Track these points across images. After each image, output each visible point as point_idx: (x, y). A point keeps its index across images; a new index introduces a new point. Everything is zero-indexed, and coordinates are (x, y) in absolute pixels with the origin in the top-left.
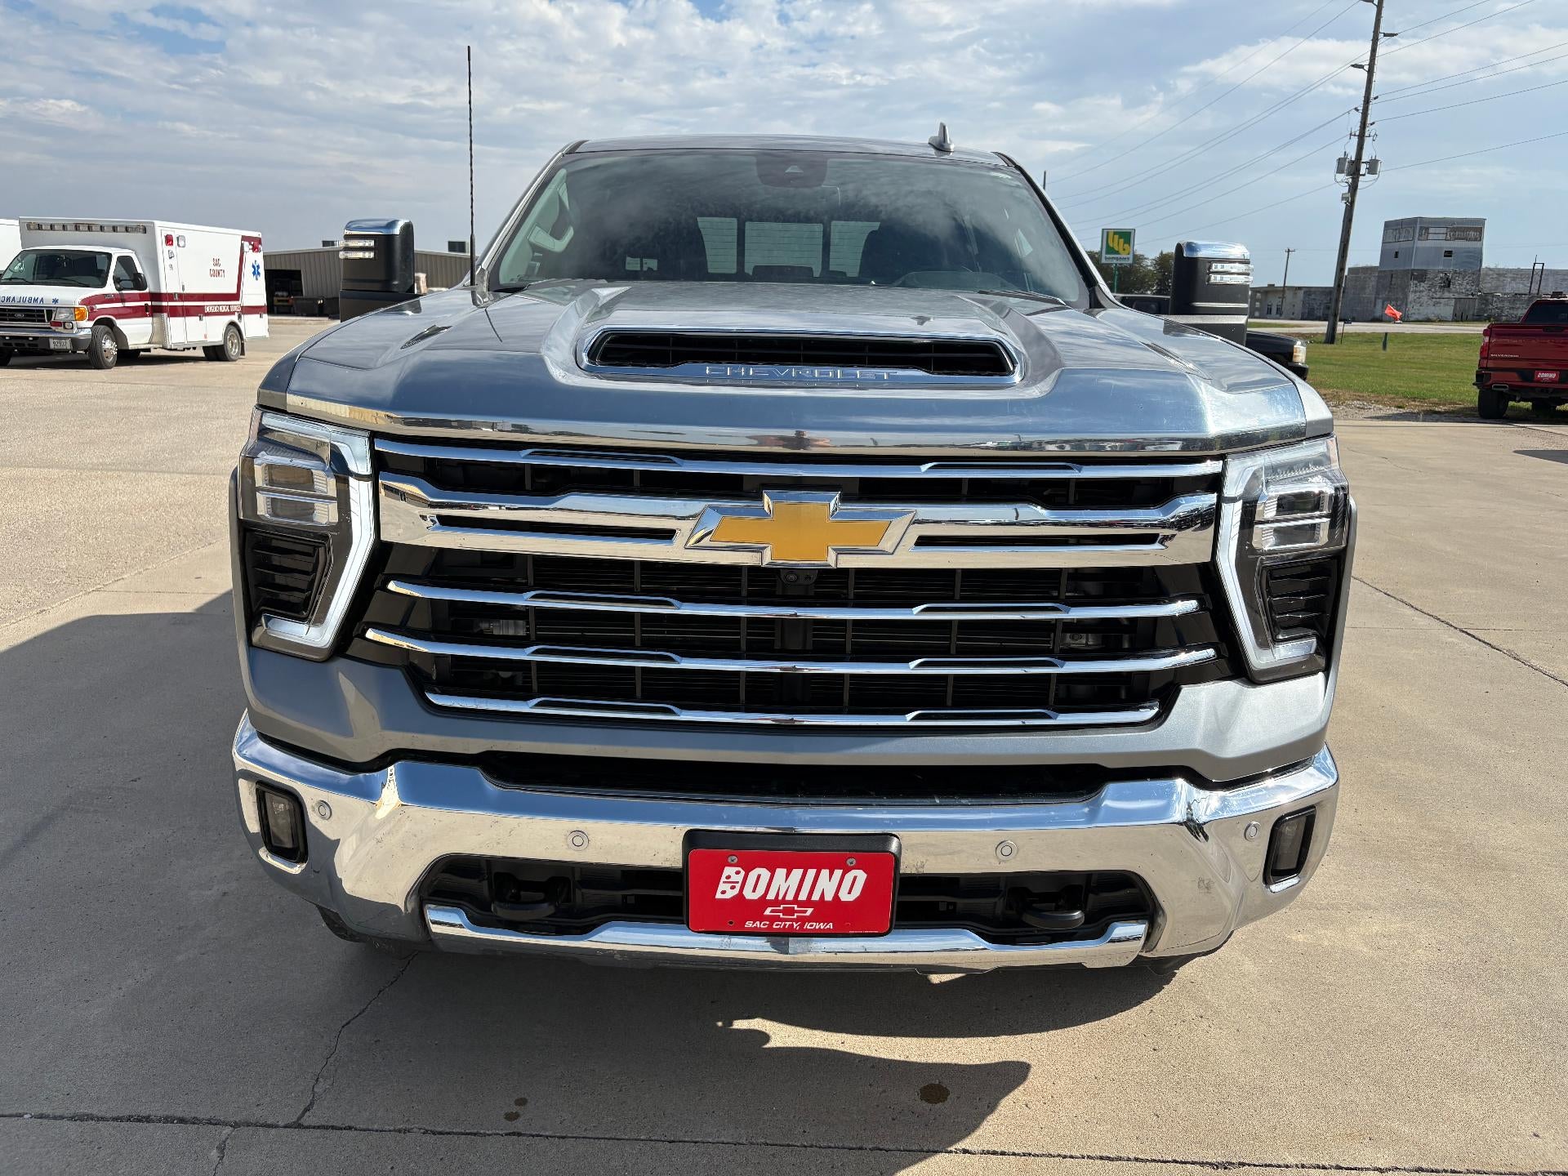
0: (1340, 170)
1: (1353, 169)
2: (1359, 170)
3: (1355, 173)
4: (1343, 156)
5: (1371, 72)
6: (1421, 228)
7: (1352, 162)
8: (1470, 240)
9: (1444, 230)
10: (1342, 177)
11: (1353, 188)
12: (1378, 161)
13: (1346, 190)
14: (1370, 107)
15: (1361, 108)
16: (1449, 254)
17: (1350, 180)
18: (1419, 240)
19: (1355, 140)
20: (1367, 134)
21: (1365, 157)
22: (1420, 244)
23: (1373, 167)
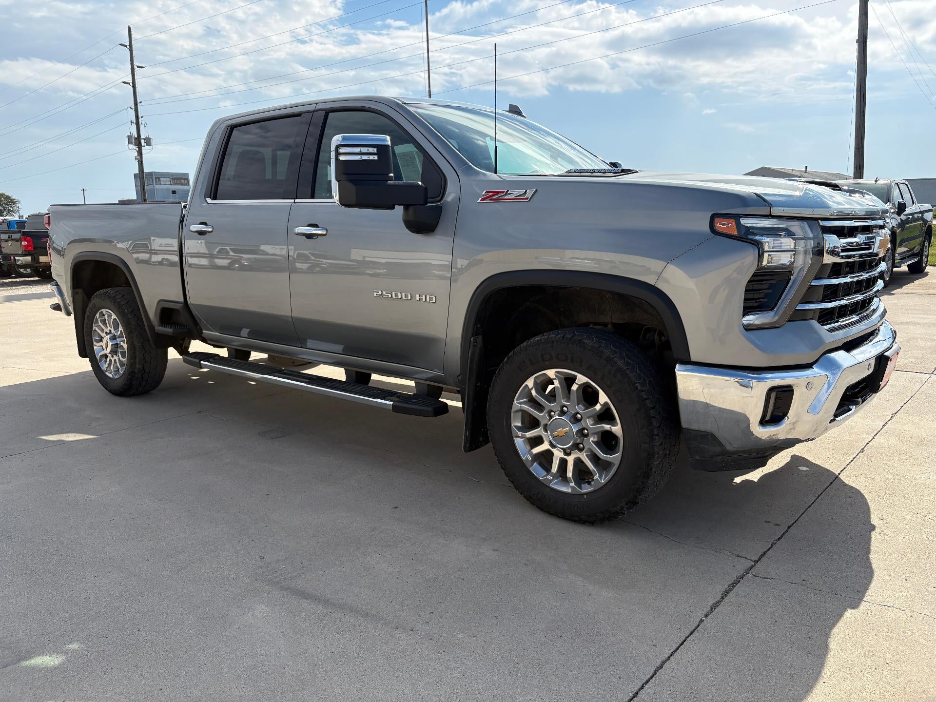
0: (130, 143)
1: (137, 142)
2: (141, 144)
3: (138, 143)
4: (130, 135)
5: (134, 87)
6: (156, 178)
7: (135, 139)
8: (183, 185)
9: (168, 179)
10: (131, 146)
11: (140, 153)
12: (150, 139)
13: (136, 154)
14: (139, 107)
15: (133, 107)
16: (174, 192)
17: (137, 149)
18: (156, 184)
19: (134, 126)
20: (140, 123)
21: (143, 136)
22: (157, 187)
23: (148, 142)
